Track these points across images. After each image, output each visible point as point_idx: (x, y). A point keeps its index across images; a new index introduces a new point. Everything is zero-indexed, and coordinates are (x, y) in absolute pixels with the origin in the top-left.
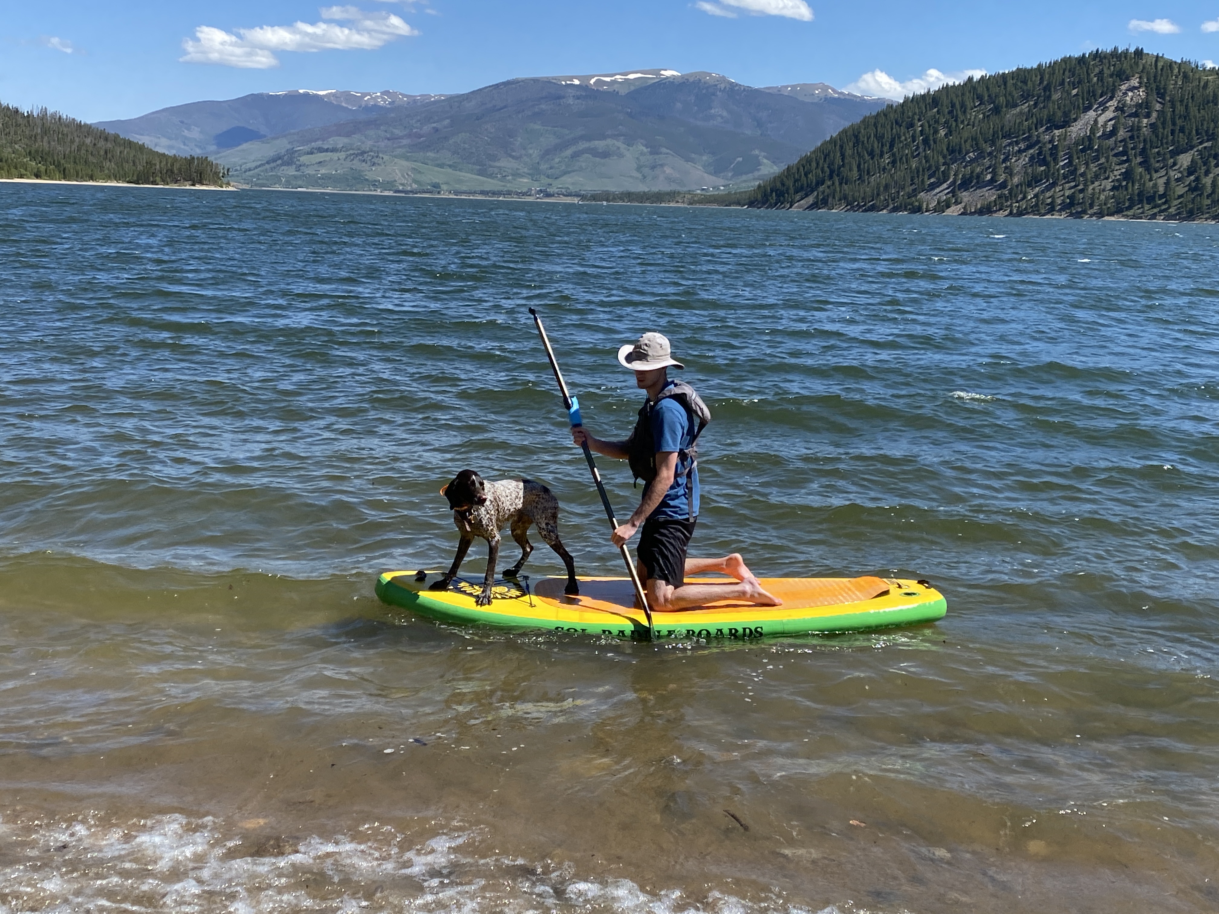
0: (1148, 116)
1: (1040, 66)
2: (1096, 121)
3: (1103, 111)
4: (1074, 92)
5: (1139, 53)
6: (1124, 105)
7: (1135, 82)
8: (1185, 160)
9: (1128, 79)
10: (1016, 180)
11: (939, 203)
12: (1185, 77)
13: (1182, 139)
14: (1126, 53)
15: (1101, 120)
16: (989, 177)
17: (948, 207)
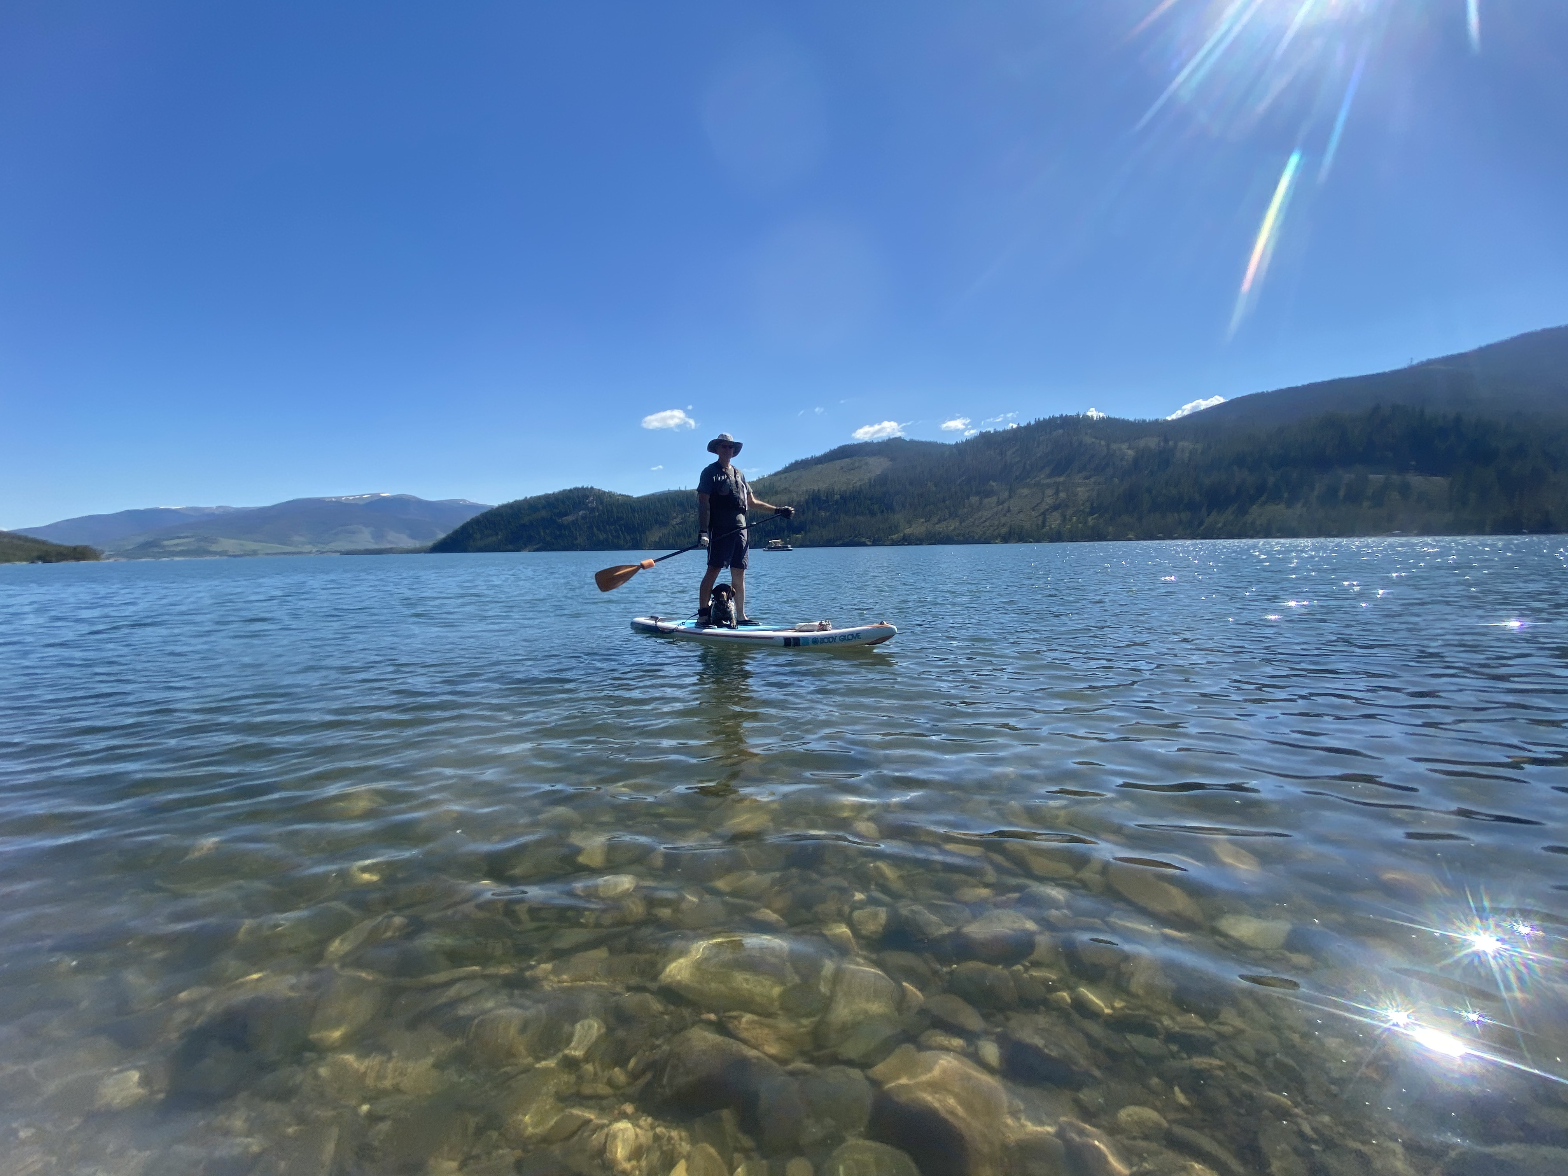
0: (598, 511)
1: (555, 493)
2: (578, 514)
3: (581, 510)
4: (568, 502)
5: (592, 488)
6: (588, 508)
7: (591, 498)
9: (589, 498)
10: (548, 538)
12: (610, 498)
13: (612, 519)
14: (587, 488)
15: (580, 514)
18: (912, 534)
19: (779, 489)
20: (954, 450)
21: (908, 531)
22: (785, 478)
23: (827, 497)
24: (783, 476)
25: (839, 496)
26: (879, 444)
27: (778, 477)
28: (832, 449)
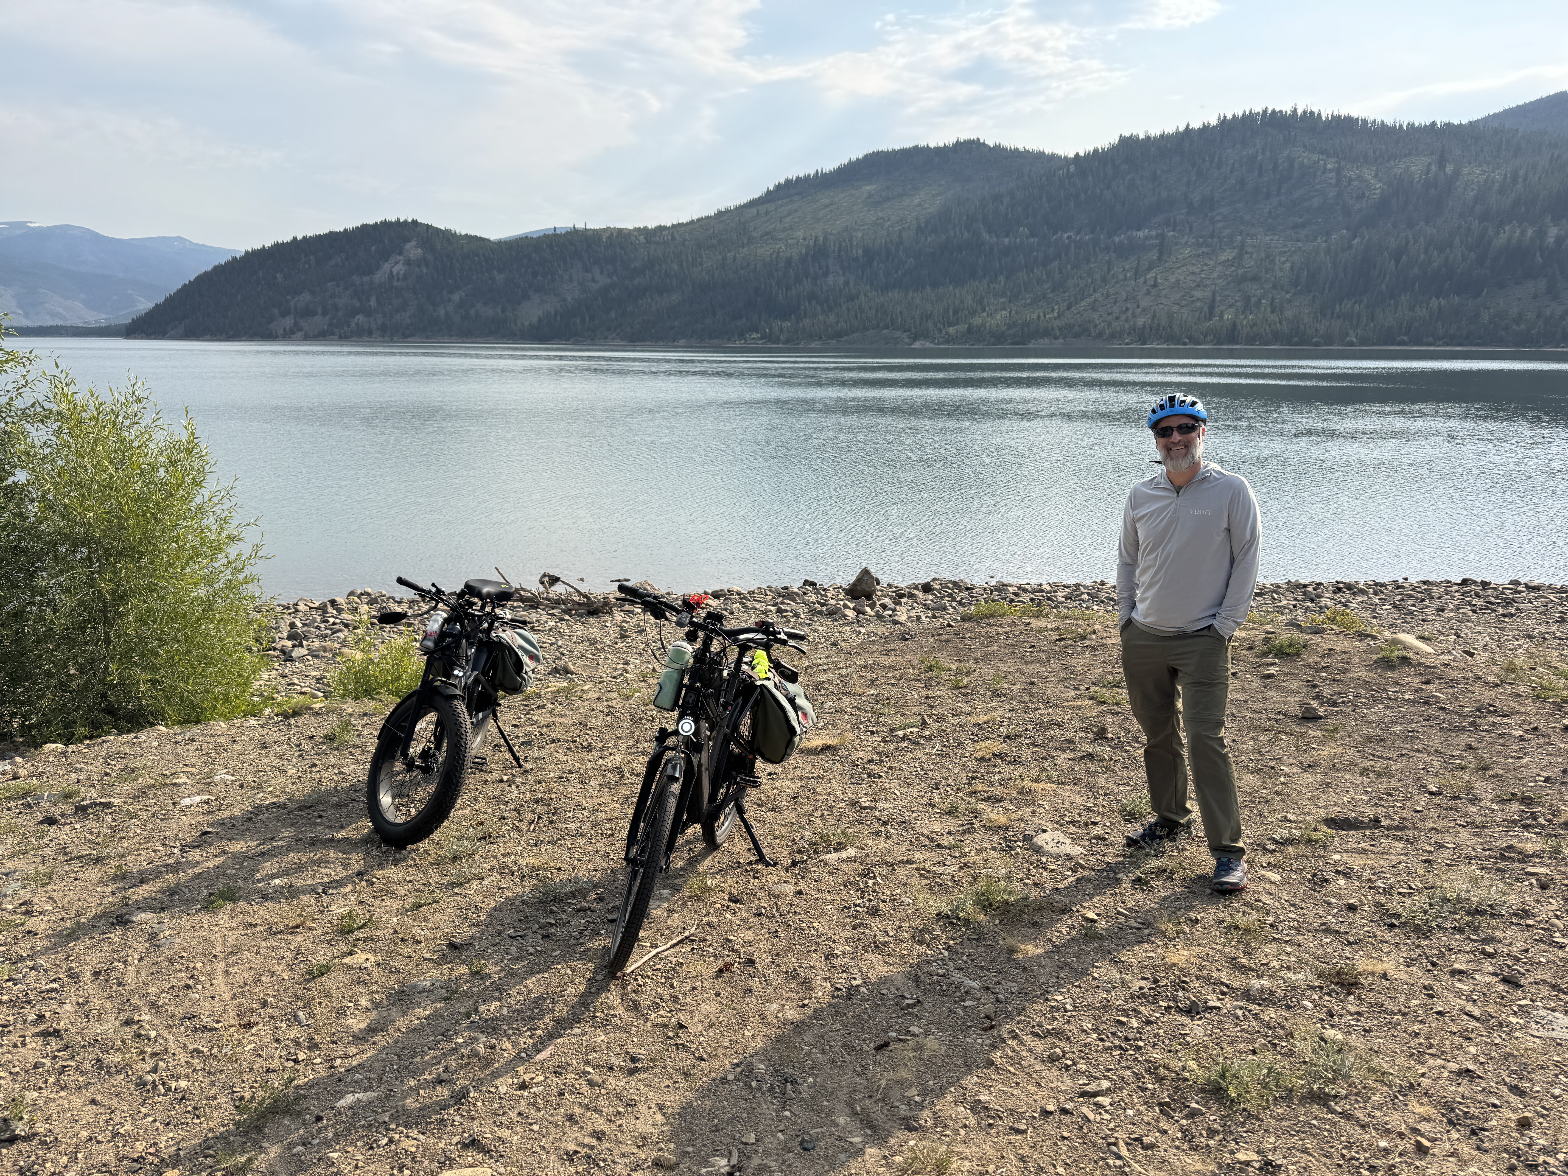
0: (427, 267)
1: (346, 230)
2: (391, 272)
3: (396, 263)
4: (373, 248)
5: (416, 221)
6: (409, 260)
7: (414, 243)
8: (456, 297)
9: (409, 241)
10: (340, 314)
11: (285, 330)
12: (448, 240)
13: (452, 283)
14: (406, 222)
15: (395, 270)
16: (320, 311)
17: (292, 332)
18: (983, 325)
19: (755, 234)
20: (1072, 168)
21: (977, 321)
22: (767, 213)
23: (839, 251)
24: (763, 208)
25: (860, 252)
26: (937, 149)
27: (754, 210)
28: (854, 158)
